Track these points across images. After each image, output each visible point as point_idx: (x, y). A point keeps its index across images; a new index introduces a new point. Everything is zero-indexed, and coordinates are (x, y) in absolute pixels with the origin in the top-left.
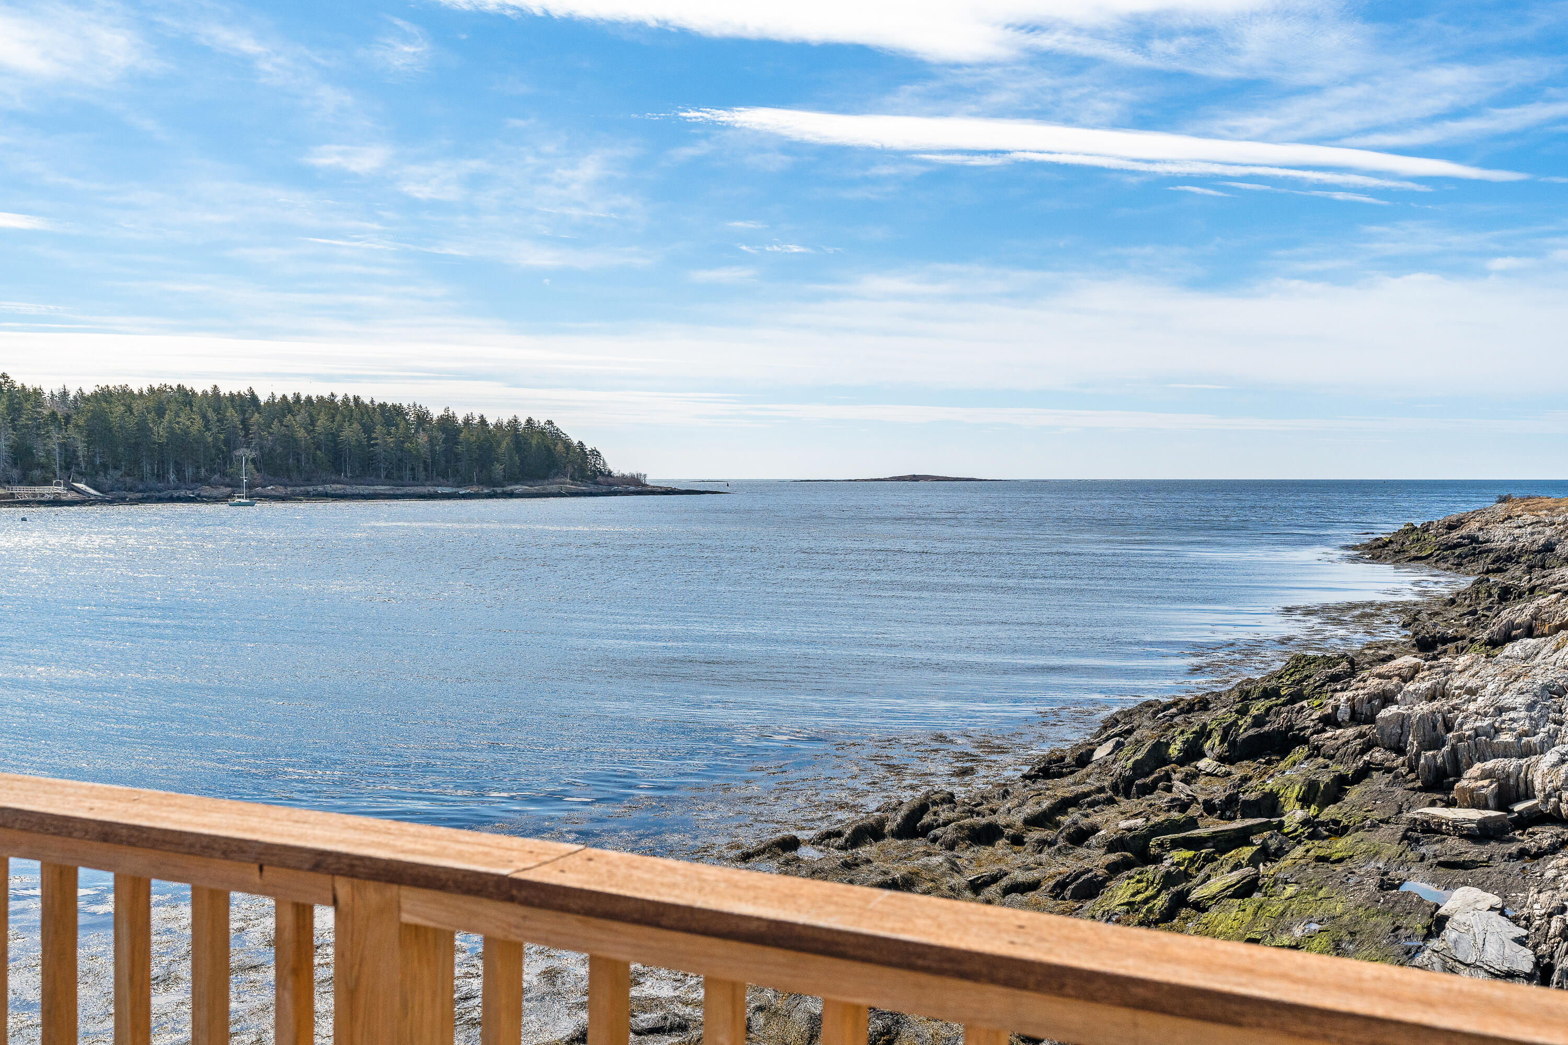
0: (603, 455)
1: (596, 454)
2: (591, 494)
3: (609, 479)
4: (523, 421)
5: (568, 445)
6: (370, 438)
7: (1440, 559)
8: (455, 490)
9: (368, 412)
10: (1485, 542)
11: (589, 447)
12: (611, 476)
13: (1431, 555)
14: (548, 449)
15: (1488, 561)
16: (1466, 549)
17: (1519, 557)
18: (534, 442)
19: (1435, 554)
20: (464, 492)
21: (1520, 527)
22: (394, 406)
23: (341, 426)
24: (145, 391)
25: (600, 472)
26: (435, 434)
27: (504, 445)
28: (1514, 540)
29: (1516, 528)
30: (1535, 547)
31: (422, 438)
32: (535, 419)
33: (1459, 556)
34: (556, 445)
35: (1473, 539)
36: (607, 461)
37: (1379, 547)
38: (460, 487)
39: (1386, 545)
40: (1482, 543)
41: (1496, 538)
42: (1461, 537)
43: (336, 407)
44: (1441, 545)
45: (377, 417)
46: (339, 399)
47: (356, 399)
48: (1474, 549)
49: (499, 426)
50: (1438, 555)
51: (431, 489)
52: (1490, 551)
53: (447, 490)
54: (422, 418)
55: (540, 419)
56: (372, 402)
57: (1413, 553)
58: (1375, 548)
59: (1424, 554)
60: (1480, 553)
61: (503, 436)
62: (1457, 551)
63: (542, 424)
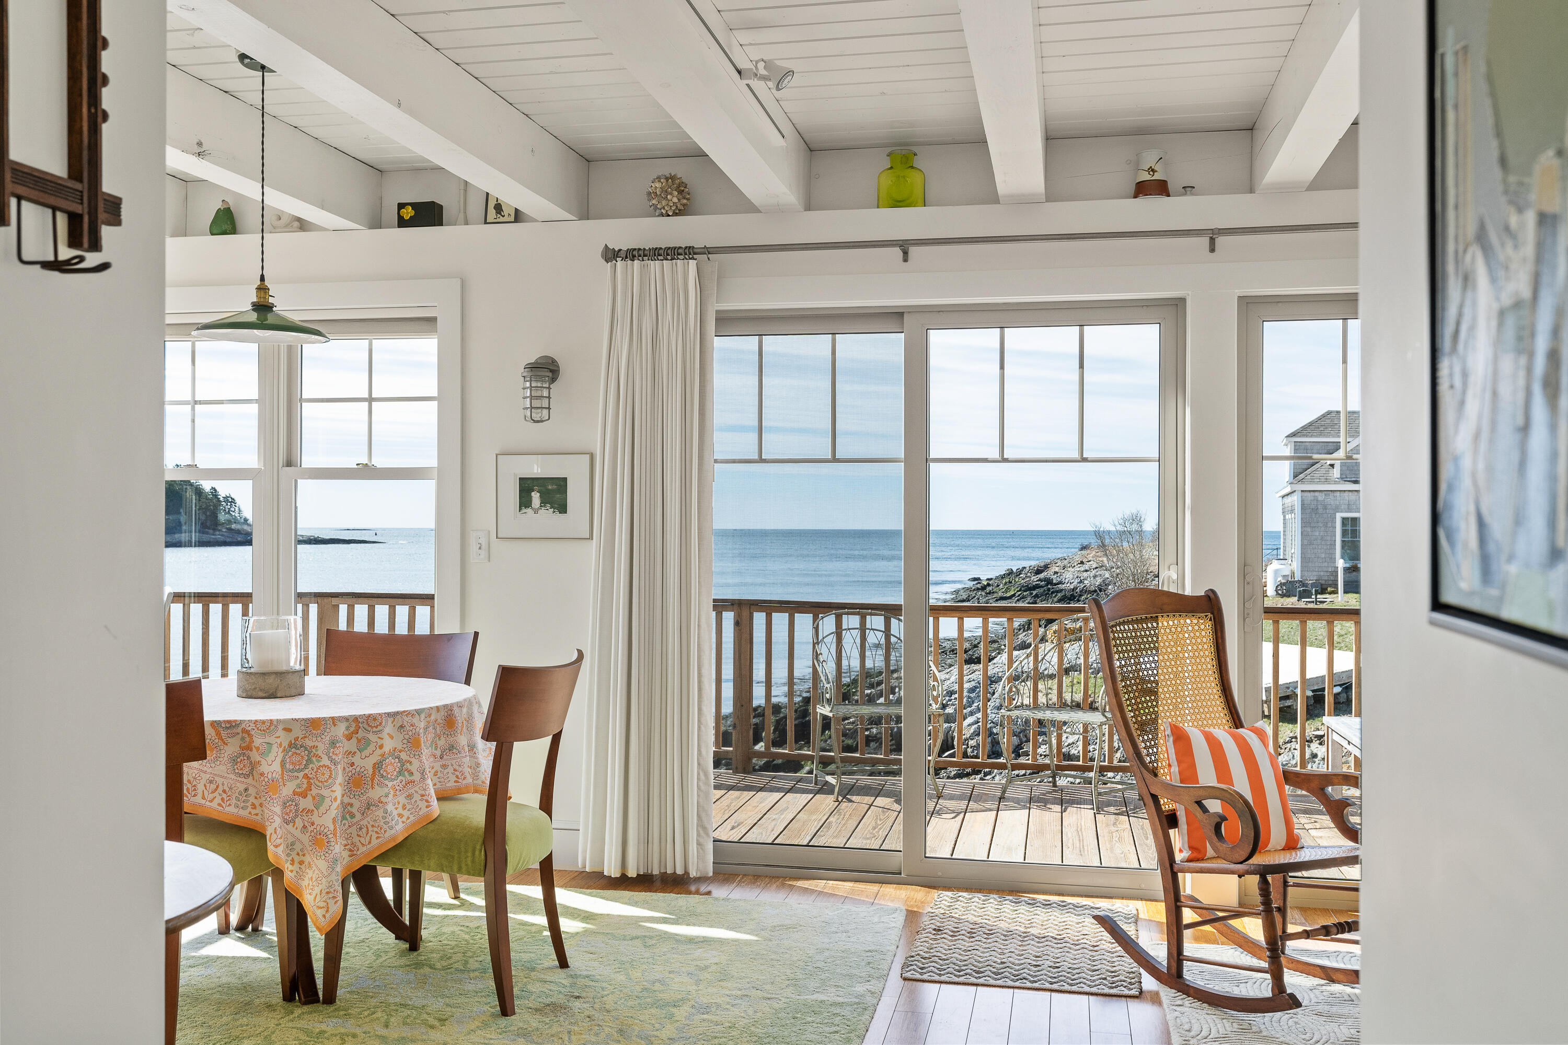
7: (1021, 599)
10: (1058, 584)
13: (1014, 595)
15: (1056, 599)
16: (1042, 590)
17: (1081, 596)
19: (1017, 595)
21: (1086, 571)
28: (1081, 582)
29: (1083, 571)
30: (1093, 588)
33: (1037, 596)
35: (1049, 581)
37: (978, 589)
39: (984, 588)
40: (1056, 584)
41: (1067, 581)
42: (1040, 580)
44: (1023, 586)
48: (1049, 589)
50: (1019, 595)
52: (1061, 591)
57: (1000, 594)
58: (974, 590)
59: (1008, 595)
60: (1053, 593)
62: (1034, 593)
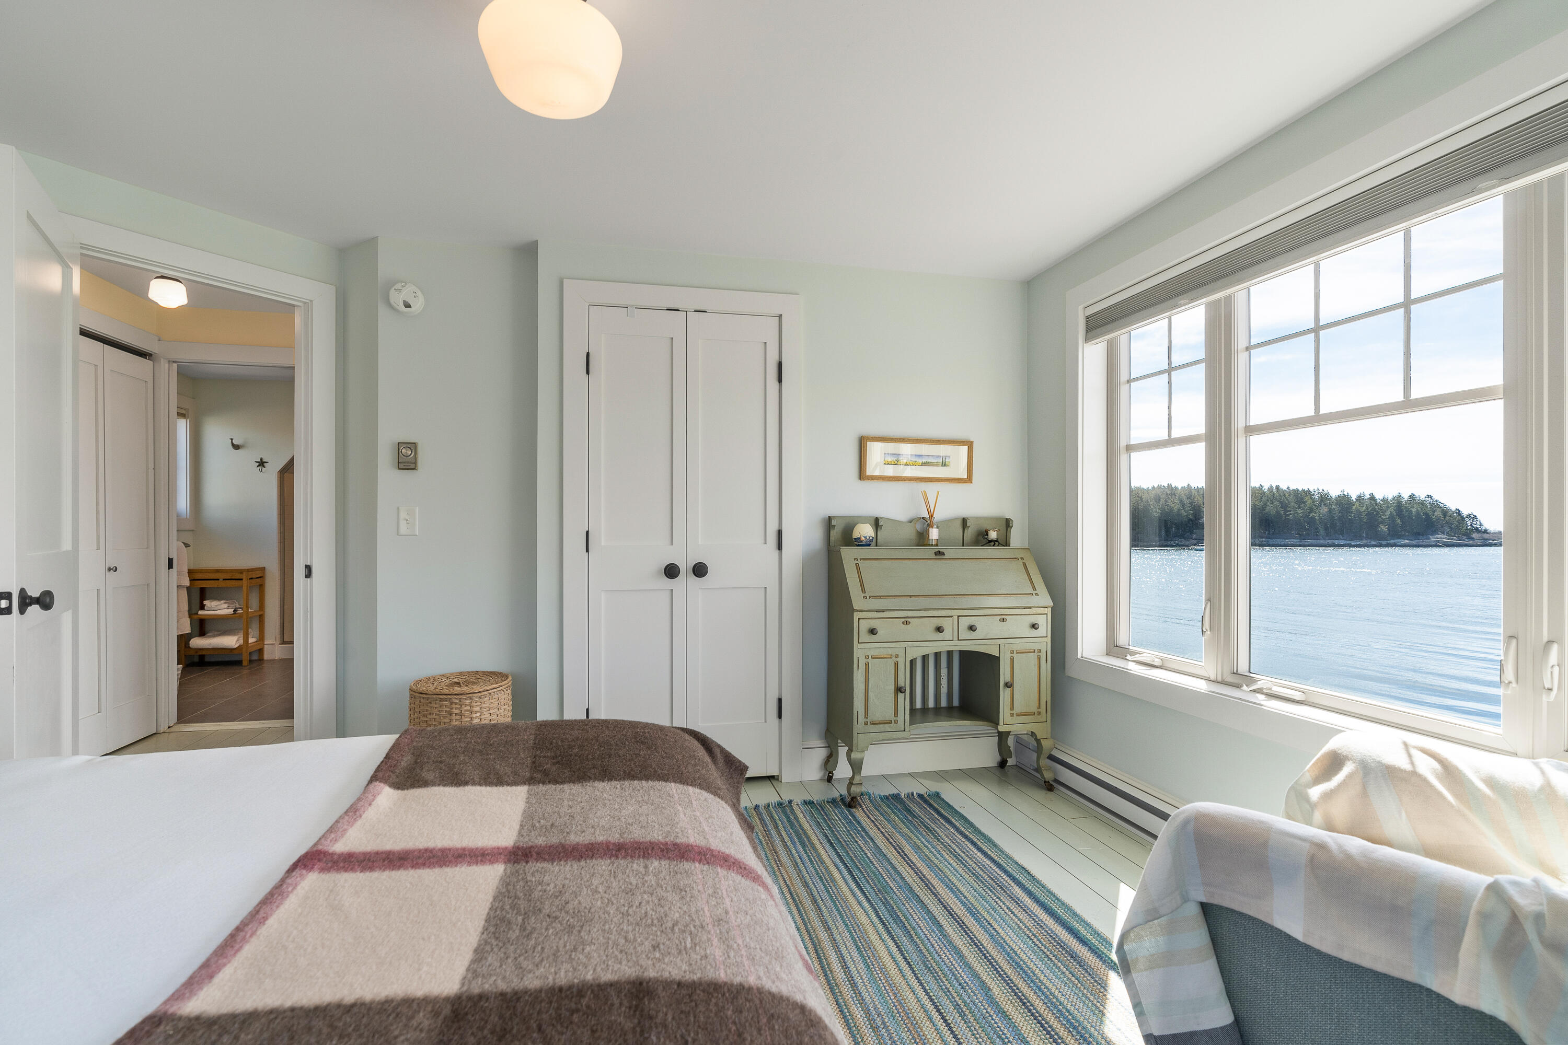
0: (1479, 518)
1: (1472, 517)
2: (1466, 545)
3: (1486, 536)
4: (1406, 496)
5: (1445, 512)
6: (1286, 511)
8: (1348, 542)
9: (1285, 495)
11: (1465, 512)
12: (1487, 533)
14: (1426, 515)
18: (1414, 510)
20: (1355, 543)
22: (1303, 490)
23: (1266, 504)
24: (1150, 488)
25: (1477, 530)
26: (1334, 507)
27: (1388, 513)
31: (1324, 510)
32: (1417, 494)
34: (1434, 511)
36: (1482, 522)
38: (1352, 540)
43: (1263, 493)
45: (1291, 498)
46: (1266, 488)
47: (1277, 487)
49: (1384, 500)
51: (1330, 542)
53: (1342, 543)
54: (1324, 498)
55: (1421, 494)
56: (1288, 488)
61: (1388, 507)
63: (1422, 498)
